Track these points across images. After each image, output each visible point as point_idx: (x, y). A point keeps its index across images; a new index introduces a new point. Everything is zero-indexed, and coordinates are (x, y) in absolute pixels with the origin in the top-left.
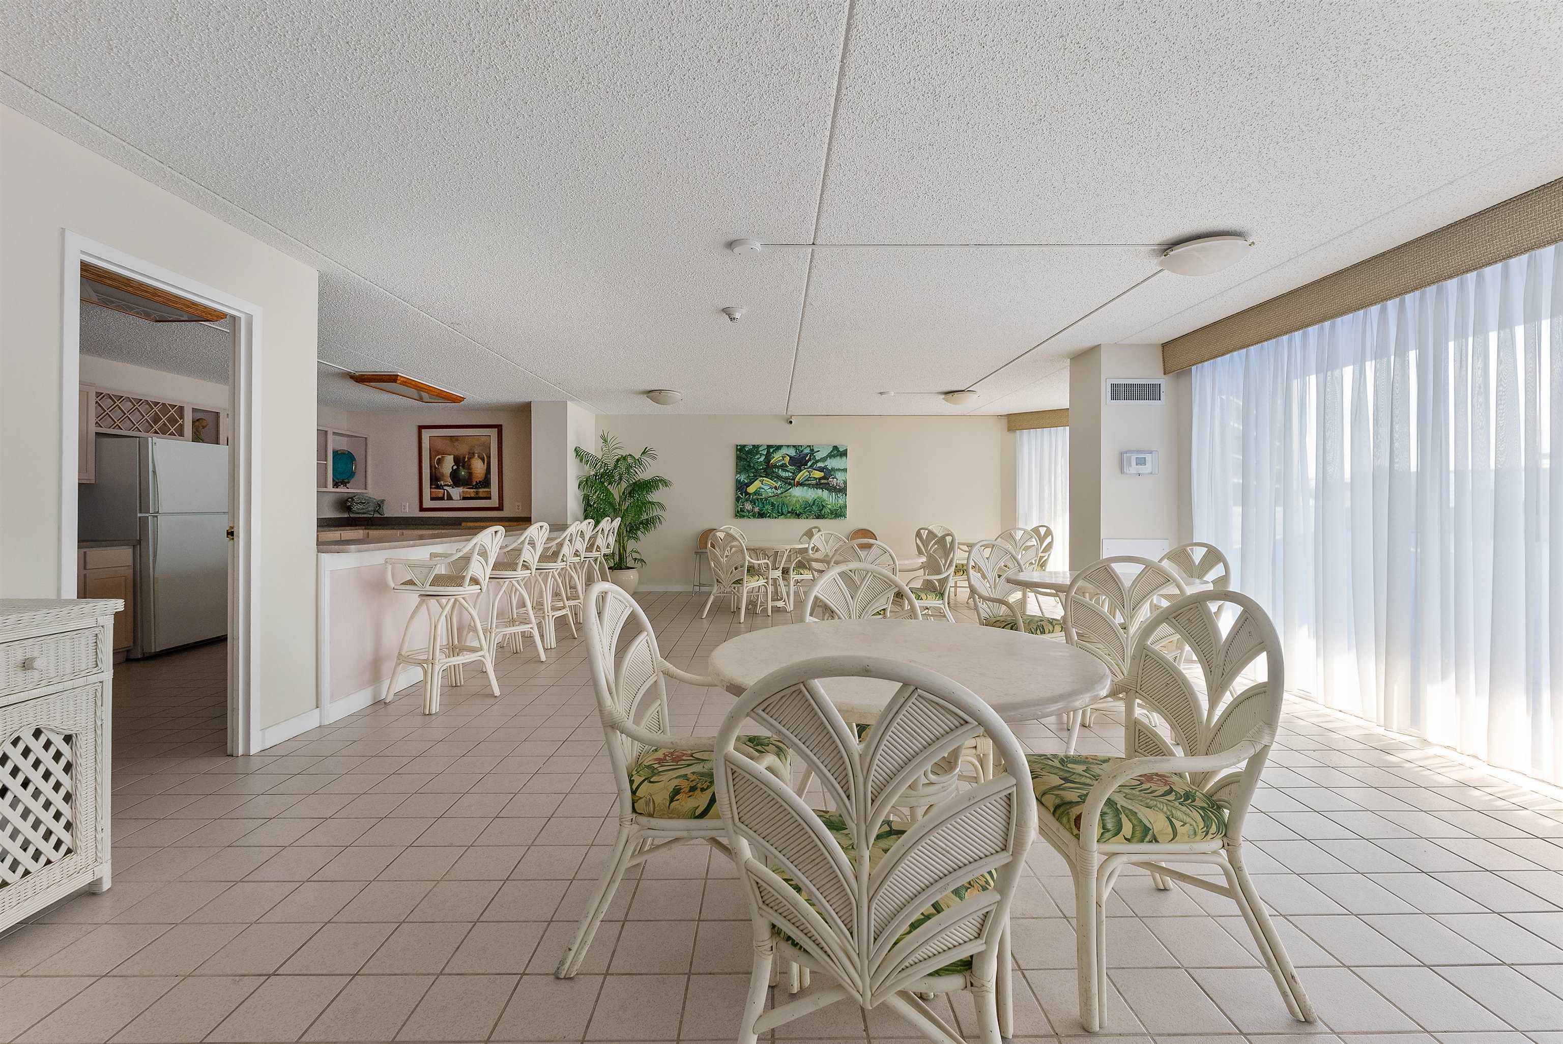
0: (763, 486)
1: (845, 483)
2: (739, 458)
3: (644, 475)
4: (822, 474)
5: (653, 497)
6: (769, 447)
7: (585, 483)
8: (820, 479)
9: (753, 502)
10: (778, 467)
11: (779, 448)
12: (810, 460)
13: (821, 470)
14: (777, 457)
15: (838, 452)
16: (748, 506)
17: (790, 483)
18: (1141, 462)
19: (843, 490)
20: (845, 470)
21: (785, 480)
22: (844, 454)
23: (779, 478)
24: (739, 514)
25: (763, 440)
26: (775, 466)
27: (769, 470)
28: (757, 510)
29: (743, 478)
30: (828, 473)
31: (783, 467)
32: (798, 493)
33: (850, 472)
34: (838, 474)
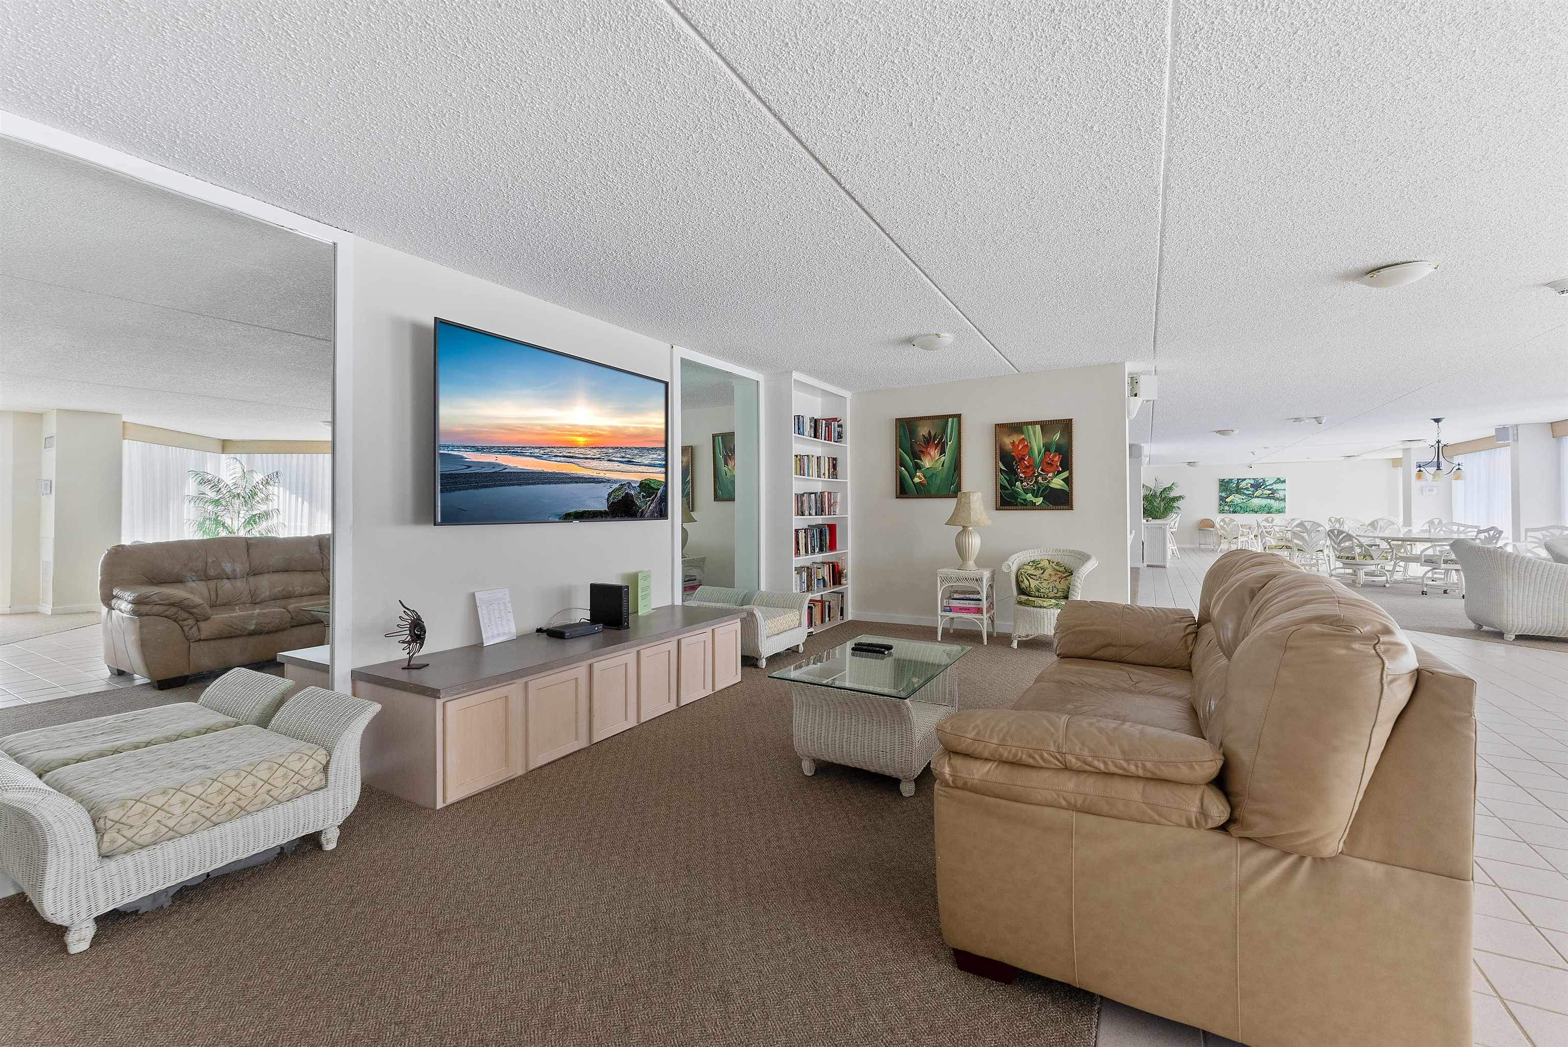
0: (1236, 498)
1: (1285, 496)
2: (1221, 485)
3: (1172, 494)
4: (1271, 492)
5: (1175, 505)
6: (1238, 479)
7: (1146, 498)
8: (1269, 494)
9: (1229, 506)
10: (1244, 489)
11: (1245, 480)
12: (1263, 485)
13: (1270, 490)
14: (1243, 485)
15: (1280, 481)
16: (1227, 508)
17: (1251, 496)
19: (1284, 500)
20: (1285, 490)
21: (1248, 495)
22: (1284, 481)
23: (1245, 494)
24: (1222, 512)
25: (1235, 476)
26: (1242, 489)
27: (1238, 490)
28: (1231, 509)
29: (1223, 494)
30: (1274, 491)
32: (1256, 502)
33: (1288, 491)
34: (1280, 492)
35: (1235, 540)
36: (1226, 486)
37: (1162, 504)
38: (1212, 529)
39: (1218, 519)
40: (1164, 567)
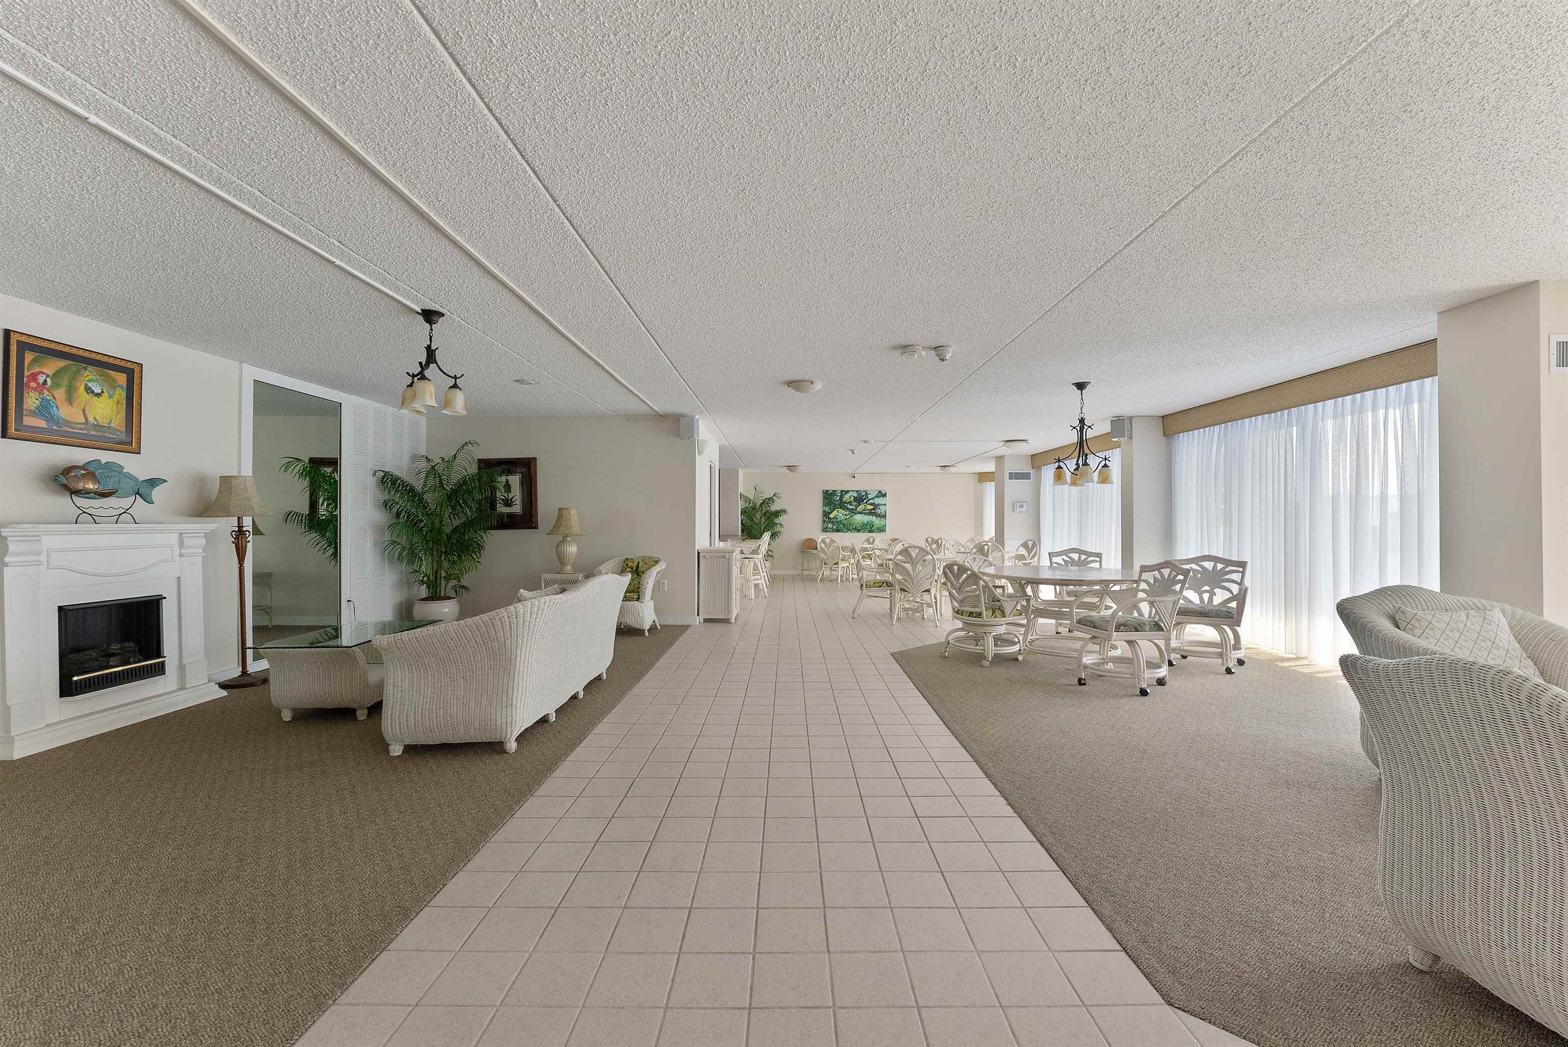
0: (839, 514)
1: (885, 512)
2: (825, 498)
3: (774, 508)
4: (872, 507)
5: (776, 521)
6: (842, 491)
7: (744, 512)
8: (871, 510)
9: (833, 523)
10: (847, 503)
11: (848, 492)
12: (865, 499)
13: (871, 504)
14: (846, 497)
15: (882, 495)
16: (830, 526)
17: (854, 512)
18: (1021, 506)
19: (884, 516)
20: (885, 505)
21: (851, 510)
22: (885, 495)
23: (848, 509)
24: (825, 530)
25: (838, 487)
26: (846, 503)
27: (842, 505)
28: (835, 527)
29: (827, 509)
30: (876, 506)
31: (850, 503)
32: (859, 519)
33: (889, 505)
34: (881, 507)
35: (836, 566)
36: (831, 499)
37: (763, 520)
38: (815, 552)
39: (820, 537)
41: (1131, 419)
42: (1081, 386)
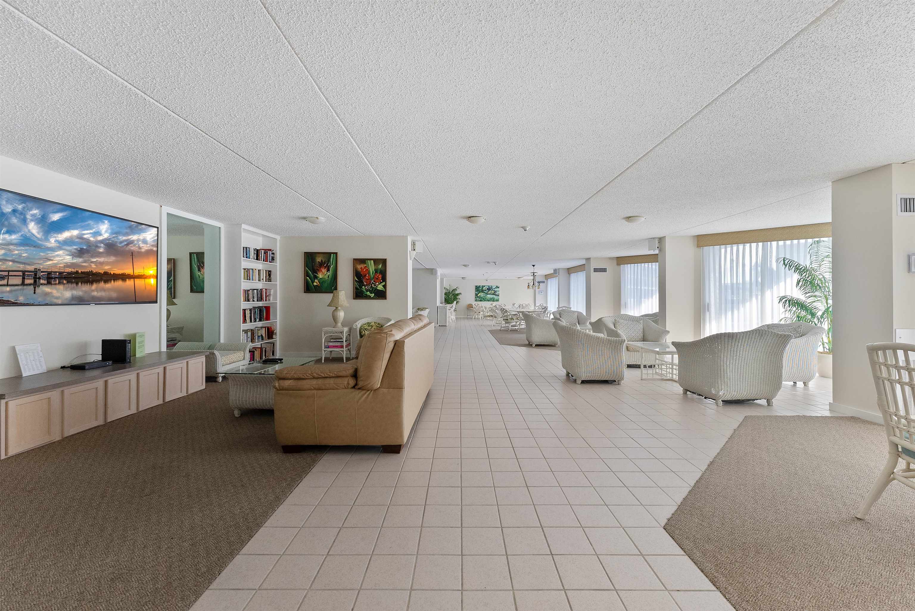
0: (481, 294)
2: (476, 288)
3: (457, 292)
5: (458, 297)
7: (445, 294)
8: (493, 293)
11: (485, 286)
12: (491, 289)
13: (494, 291)
14: (484, 288)
16: (478, 299)
17: (487, 294)
19: (499, 295)
22: (499, 287)
23: (485, 293)
24: (476, 301)
25: (481, 285)
27: (482, 291)
28: (480, 300)
29: (477, 293)
30: (495, 292)
31: (485, 290)
32: (489, 296)
33: (500, 291)
34: (497, 292)
35: (479, 313)
36: (478, 289)
37: (453, 297)
38: (472, 309)
39: (474, 303)
40: (446, 326)
41: (559, 269)
42: (534, 266)
